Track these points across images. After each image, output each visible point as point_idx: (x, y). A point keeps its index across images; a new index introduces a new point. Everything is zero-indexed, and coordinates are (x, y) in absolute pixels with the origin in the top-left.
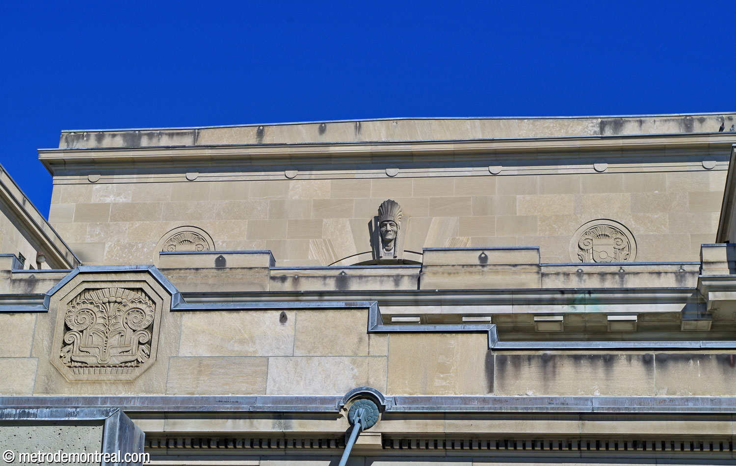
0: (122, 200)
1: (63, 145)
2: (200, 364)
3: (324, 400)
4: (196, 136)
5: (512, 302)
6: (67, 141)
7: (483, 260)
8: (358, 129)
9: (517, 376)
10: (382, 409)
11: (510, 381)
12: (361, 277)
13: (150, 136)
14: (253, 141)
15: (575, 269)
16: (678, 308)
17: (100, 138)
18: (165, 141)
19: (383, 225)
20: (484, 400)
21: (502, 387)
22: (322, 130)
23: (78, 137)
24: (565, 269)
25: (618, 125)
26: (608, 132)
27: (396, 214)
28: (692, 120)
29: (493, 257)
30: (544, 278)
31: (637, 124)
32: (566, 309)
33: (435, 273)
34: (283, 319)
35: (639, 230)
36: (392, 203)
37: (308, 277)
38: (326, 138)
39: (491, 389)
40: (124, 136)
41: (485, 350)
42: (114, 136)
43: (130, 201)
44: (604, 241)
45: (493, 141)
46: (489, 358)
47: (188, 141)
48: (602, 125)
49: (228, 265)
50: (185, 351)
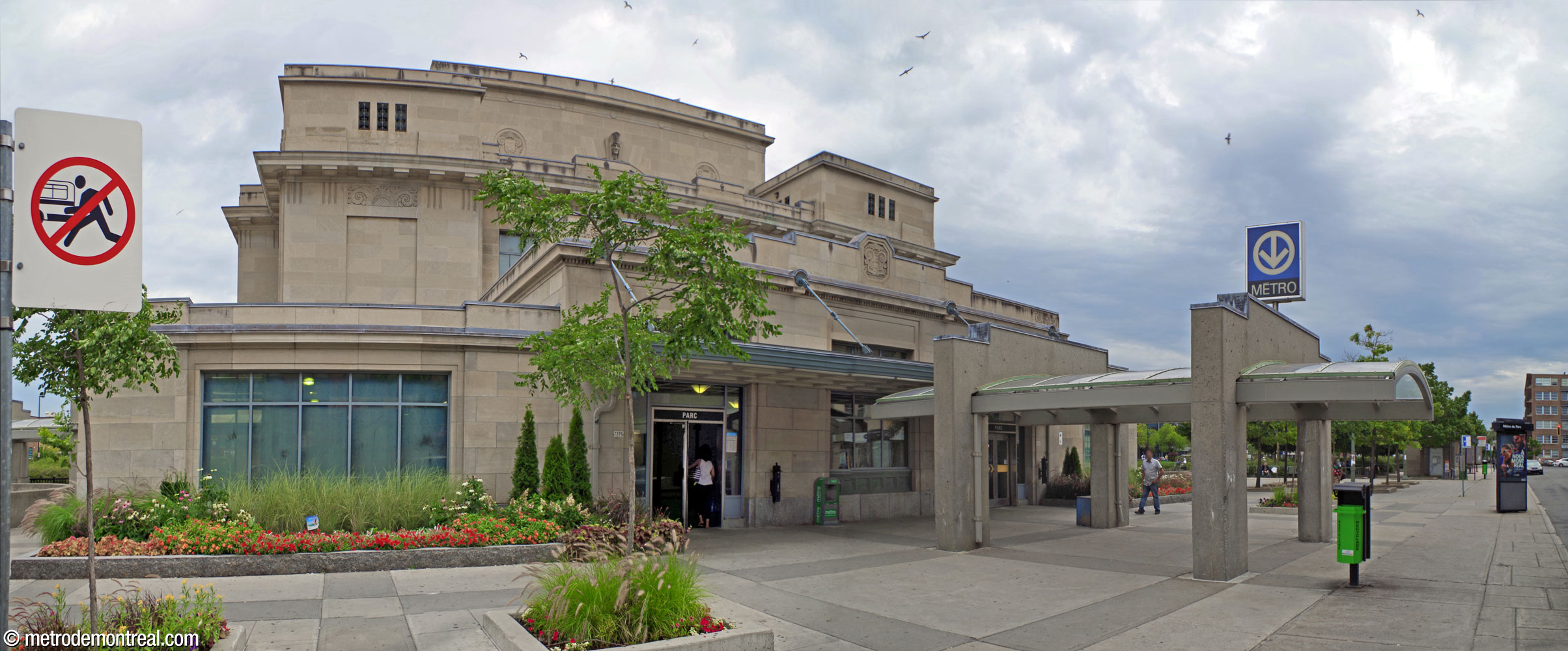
2: (903, 281)
9: (977, 302)
14: (543, 84)
19: (613, 145)
26: (710, 120)
27: (620, 140)
29: (726, 187)
34: (923, 268)
35: (721, 171)
36: (618, 134)
38: (581, 89)
39: (972, 306)
44: (706, 173)
45: (663, 110)
46: (972, 295)
47: (505, 77)
50: (898, 275)
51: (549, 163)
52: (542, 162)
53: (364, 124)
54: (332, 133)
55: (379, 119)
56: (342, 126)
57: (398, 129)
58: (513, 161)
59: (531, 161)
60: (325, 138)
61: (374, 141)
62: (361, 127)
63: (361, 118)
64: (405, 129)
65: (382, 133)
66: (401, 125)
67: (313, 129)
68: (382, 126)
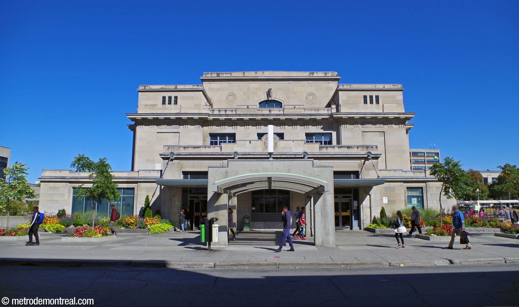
0: (217, 87)
1: (204, 76)
2: (283, 148)
3: (299, 153)
4: (231, 74)
5: (301, 116)
6: (205, 74)
7: (295, 107)
8: (263, 73)
9: (323, 149)
10: (307, 154)
11: (322, 150)
12: (273, 110)
13: (222, 74)
14: (243, 76)
15: (310, 109)
16: (328, 117)
17: (211, 74)
18: (225, 75)
19: (269, 93)
20: (319, 152)
21: (321, 151)
22: (256, 73)
23: (207, 74)
24: (309, 109)
25: (313, 73)
26: (311, 75)
27: (272, 91)
28: (326, 73)
29: (296, 107)
30: (305, 111)
31: (316, 74)
32: (310, 117)
33: (286, 110)
34: (293, 142)
35: (317, 94)
36: (271, 89)
37: (264, 110)
38: (257, 75)
39: (320, 151)
40: (216, 74)
41: (319, 146)
42: (214, 74)
43: (219, 87)
44: (310, 96)
45: (290, 77)
46: (320, 147)
47: (229, 75)
48: (310, 73)
49: (249, 108)
50: (281, 146)
51: (227, 109)
52: (224, 109)
53: (164, 102)
54: (153, 106)
55: (169, 101)
56: (156, 104)
57: (174, 104)
58: (214, 110)
59: (220, 109)
60: (151, 108)
61: (167, 108)
62: (163, 104)
63: (163, 101)
64: (177, 104)
65: (169, 105)
66: (176, 103)
67: (147, 105)
68: (170, 103)
